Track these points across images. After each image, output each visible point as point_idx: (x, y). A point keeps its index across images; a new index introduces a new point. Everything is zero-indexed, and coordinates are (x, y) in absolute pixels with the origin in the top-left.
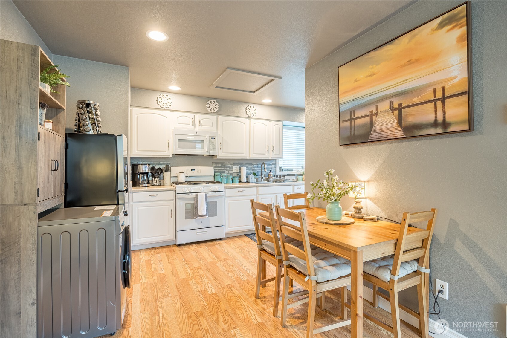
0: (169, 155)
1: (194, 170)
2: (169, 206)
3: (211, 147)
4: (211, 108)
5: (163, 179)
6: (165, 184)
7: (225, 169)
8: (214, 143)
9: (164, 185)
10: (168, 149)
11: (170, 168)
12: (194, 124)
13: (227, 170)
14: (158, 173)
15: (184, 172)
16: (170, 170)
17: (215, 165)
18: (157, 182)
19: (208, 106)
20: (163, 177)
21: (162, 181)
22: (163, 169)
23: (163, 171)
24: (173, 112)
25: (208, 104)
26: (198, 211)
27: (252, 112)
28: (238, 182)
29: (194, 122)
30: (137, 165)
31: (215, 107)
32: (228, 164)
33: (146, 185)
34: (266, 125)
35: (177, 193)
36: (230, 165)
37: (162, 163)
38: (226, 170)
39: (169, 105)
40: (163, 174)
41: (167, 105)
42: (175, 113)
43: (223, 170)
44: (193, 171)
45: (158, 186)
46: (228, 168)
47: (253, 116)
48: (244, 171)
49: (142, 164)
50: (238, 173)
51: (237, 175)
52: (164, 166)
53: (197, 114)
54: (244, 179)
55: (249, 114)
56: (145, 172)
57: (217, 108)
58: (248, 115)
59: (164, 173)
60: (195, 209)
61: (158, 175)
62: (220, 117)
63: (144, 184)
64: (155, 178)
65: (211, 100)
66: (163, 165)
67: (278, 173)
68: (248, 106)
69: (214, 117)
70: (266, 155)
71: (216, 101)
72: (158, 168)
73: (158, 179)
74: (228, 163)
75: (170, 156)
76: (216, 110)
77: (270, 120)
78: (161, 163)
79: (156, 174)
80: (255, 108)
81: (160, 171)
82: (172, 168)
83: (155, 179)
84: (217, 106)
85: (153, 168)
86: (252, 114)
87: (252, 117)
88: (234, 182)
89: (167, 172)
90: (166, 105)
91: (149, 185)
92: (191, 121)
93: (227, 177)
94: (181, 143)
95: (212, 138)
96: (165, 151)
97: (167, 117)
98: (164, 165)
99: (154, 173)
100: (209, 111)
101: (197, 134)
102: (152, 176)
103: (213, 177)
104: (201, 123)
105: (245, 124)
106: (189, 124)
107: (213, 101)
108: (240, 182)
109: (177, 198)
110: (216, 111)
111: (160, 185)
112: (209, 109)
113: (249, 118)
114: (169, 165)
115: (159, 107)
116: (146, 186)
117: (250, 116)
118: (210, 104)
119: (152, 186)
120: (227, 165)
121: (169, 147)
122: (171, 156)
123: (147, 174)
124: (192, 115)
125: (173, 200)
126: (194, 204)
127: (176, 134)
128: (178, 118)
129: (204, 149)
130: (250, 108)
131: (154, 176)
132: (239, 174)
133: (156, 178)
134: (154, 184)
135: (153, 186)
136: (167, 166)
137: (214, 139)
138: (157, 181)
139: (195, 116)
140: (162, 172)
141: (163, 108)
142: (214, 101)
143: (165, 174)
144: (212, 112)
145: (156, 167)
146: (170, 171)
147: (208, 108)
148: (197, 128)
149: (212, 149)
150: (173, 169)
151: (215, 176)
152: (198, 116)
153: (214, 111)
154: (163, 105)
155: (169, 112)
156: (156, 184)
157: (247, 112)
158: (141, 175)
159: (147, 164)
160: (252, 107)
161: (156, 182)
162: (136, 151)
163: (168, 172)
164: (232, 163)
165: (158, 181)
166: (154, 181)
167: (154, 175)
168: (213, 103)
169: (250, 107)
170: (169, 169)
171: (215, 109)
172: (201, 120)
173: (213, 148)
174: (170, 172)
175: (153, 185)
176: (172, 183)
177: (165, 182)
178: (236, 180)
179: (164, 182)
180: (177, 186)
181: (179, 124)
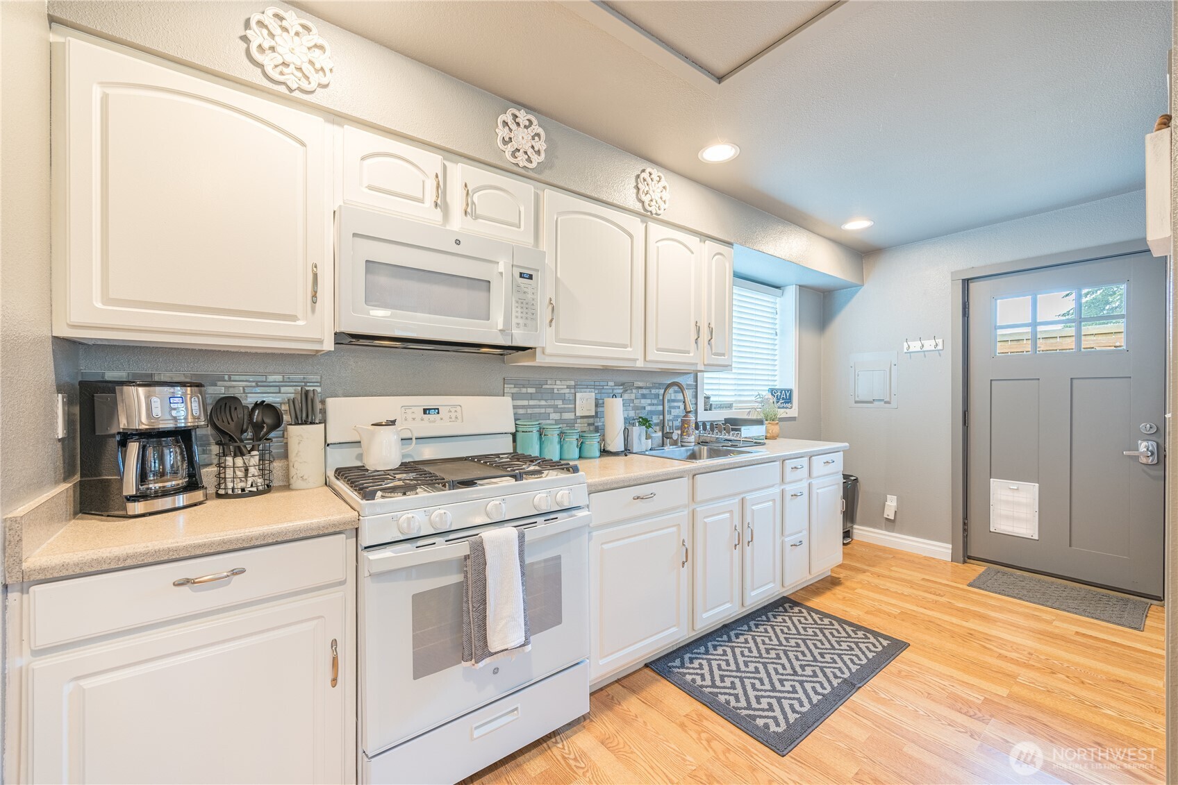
0: (317, 336)
1: (437, 411)
2: (315, 622)
3: (519, 315)
4: (514, 145)
5: (285, 456)
6: (296, 483)
7: (550, 406)
8: (530, 296)
9: (287, 487)
10: (313, 310)
11: (323, 402)
12: (441, 204)
13: (557, 409)
14: (258, 427)
15: (393, 423)
16: (324, 412)
17: (515, 390)
18: (246, 476)
19: (502, 132)
20: (286, 445)
21: (277, 465)
22: (284, 408)
23: (286, 418)
24: (341, 125)
25: (505, 124)
26: (483, 626)
27: (656, 196)
28: (598, 454)
29: (441, 188)
30: (111, 387)
31: (533, 147)
32: (561, 387)
33: (181, 500)
34: (692, 253)
35: (366, 540)
36: (567, 391)
37: (279, 378)
38: (551, 410)
39: (316, 79)
40: (285, 430)
41: (307, 78)
42: (349, 129)
43: (543, 411)
44: (432, 417)
45: (252, 494)
46: (559, 403)
47: (659, 212)
48: (616, 412)
49: (150, 383)
50: (591, 421)
51: (589, 425)
52: (290, 392)
53: (457, 163)
54: (616, 444)
55: (646, 199)
56: (170, 425)
57: (538, 152)
58: (643, 203)
59: (290, 427)
60: (465, 619)
61: (257, 438)
62: (548, 194)
63: (165, 493)
64: (240, 452)
65: (517, 113)
66: (283, 389)
67: (704, 416)
68: (643, 171)
69: (526, 189)
70: (691, 354)
71: (535, 122)
72: (259, 405)
73: (254, 459)
74: (558, 382)
75: (321, 342)
76: (536, 159)
77: (705, 237)
78: (271, 378)
79: (243, 431)
80: (663, 183)
81: (268, 421)
82: (330, 401)
83: (239, 461)
84: (541, 145)
85: (227, 404)
86: (653, 203)
87: (654, 212)
88: (585, 454)
89: (305, 423)
90: (299, 74)
91: (198, 495)
92: (431, 185)
93: (562, 435)
94: (383, 280)
95: (521, 275)
96: (293, 318)
97: (303, 144)
98: (291, 389)
99: (231, 428)
100: (508, 155)
101: (456, 249)
102: (219, 443)
103: (511, 438)
104: (473, 203)
105: (631, 236)
106: (422, 201)
107: (523, 116)
108: (605, 452)
109: (364, 572)
110: (534, 165)
111: (268, 489)
112: (509, 149)
113: (646, 215)
114: (319, 389)
115: (255, 76)
116: (181, 505)
117: (649, 209)
118: (514, 127)
119: (219, 496)
120: (556, 391)
121: (314, 296)
122: (329, 345)
123: (183, 436)
124: (433, 161)
125: (343, 583)
126: (461, 587)
127: (355, 235)
128: (363, 159)
129: (488, 319)
130: (649, 179)
131: (230, 442)
132: (595, 424)
133: (242, 454)
134: (230, 485)
135: (226, 496)
136: (307, 393)
137: (530, 277)
138: (247, 470)
139: (445, 167)
140: (278, 422)
141: (282, 89)
142: (530, 117)
143: (295, 432)
144: (521, 164)
145: (244, 402)
146: (319, 417)
147: (505, 142)
148: (457, 222)
149: (521, 321)
150: (335, 406)
151: (519, 435)
152: (459, 173)
153: (529, 160)
154: (282, 73)
155: (317, 121)
156: (242, 485)
157: (641, 191)
158: (134, 448)
159: (183, 384)
160: (655, 176)
161: (240, 474)
162: (99, 305)
163: (312, 423)
164: (573, 383)
165: (253, 471)
166: (229, 473)
167: (232, 439)
168: (526, 127)
169: (650, 174)
170: (319, 406)
171: (530, 151)
172: (475, 191)
173: (524, 315)
174: (324, 421)
175: (222, 492)
176: (331, 474)
177: (293, 472)
178: (593, 446)
179: (287, 470)
180: (364, 502)
181: (371, 188)
